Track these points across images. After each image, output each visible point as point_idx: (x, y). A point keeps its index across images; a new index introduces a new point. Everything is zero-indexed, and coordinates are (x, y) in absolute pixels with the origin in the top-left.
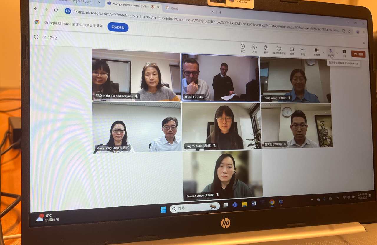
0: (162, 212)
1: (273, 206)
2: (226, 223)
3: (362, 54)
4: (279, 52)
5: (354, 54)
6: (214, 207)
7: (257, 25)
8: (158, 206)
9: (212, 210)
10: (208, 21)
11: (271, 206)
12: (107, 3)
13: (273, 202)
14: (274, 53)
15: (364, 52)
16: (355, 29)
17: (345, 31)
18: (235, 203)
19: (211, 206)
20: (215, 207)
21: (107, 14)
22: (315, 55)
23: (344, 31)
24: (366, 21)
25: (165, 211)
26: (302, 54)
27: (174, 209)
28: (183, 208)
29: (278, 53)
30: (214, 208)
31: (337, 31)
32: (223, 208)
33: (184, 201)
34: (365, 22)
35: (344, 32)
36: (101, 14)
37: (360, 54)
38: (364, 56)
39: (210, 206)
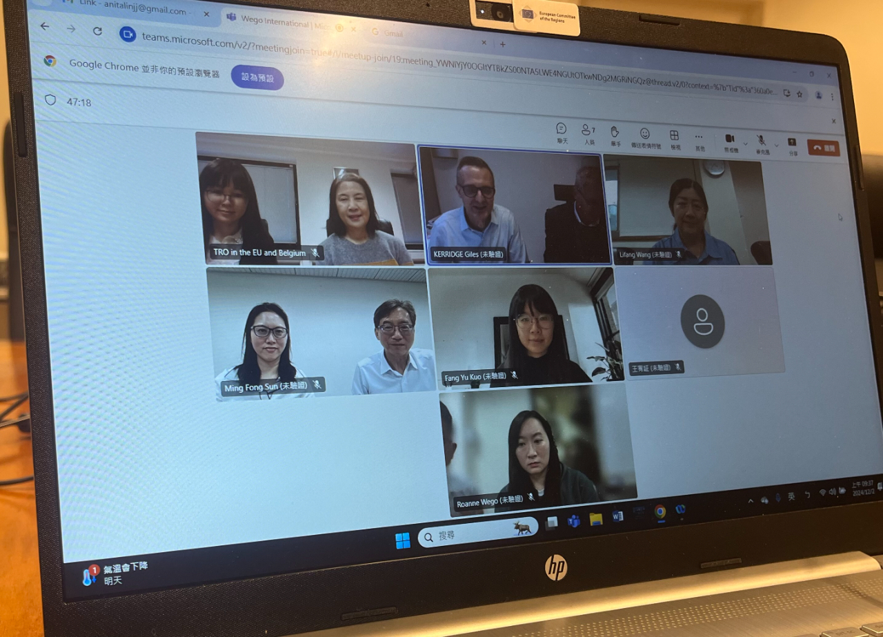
0: (399, 546)
1: (664, 521)
2: (556, 567)
3: (833, 148)
4: (646, 142)
5: (815, 148)
6: (525, 530)
7: (589, 77)
8: (390, 532)
9: (521, 536)
10: (474, 66)
11: (659, 522)
12: (226, 17)
13: (662, 511)
14: (634, 145)
15: (836, 144)
16: (811, 89)
17: (789, 92)
18: (574, 517)
19: (517, 527)
20: (526, 528)
21: (228, 44)
22: (726, 149)
23: (786, 93)
24: (836, 68)
25: (407, 545)
26: (698, 148)
27: (428, 537)
28: (451, 534)
29: (644, 144)
30: (524, 532)
31: (770, 92)
32: (547, 529)
33: (452, 516)
34: (834, 70)
35: (787, 96)
36: (214, 43)
37: (827, 148)
38: (837, 153)
39: (515, 526)
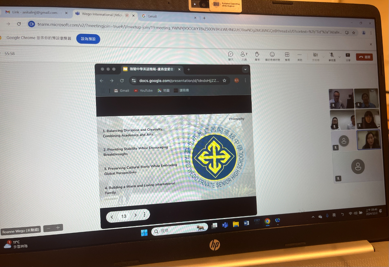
0: (142, 235)
1: (269, 225)
2: (215, 245)
3: (369, 57)
4: (273, 58)
5: (360, 57)
7: (246, 30)
10: (190, 28)
11: (266, 226)
12: (75, 14)
13: (268, 221)
14: (266, 60)
15: (371, 55)
16: (360, 30)
18: (225, 223)
21: (76, 25)
22: (313, 60)
23: (347, 33)
25: (146, 235)
26: (299, 60)
27: (156, 231)
28: (167, 230)
31: (338, 33)
32: (212, 228)
34: (373, 21)
36: (69, 25)
37: (366, 57)
38: (371, 59)
